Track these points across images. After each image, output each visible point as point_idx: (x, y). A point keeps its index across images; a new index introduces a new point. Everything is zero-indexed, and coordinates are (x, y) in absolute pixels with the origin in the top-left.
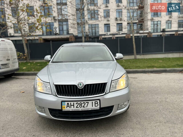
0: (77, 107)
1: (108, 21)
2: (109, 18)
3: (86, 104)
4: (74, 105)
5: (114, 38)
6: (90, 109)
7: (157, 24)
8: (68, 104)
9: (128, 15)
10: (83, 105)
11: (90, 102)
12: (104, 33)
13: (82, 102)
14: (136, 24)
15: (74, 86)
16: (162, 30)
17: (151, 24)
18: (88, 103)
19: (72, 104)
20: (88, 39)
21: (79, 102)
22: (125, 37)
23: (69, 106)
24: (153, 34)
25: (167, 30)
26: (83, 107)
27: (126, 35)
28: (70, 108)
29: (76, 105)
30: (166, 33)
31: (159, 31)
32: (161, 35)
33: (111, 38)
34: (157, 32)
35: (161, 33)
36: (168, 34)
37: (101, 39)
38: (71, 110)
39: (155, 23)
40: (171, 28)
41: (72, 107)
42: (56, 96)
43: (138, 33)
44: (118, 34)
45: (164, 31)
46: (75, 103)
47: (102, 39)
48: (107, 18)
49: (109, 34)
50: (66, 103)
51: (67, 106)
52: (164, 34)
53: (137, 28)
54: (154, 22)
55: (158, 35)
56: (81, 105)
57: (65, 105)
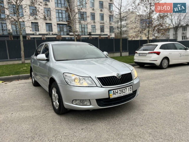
0: (120, 94)
1: (36, 19)
2: (36, 16)
3: (125, 90)
4: (118, 92)
5: (44, 38)
6: (128, 94)
7: (84, 27)
8: (114, 92)
9: (56, 16)
10: (123, 91)
11: (127, 88)
12: (32, 33)
13: (123, 89)
14: (65, 26)
15: (113, 76)
16: (88, 33)
17: (79, 27)
18: (126, 89)
19: (117, 92)
20: (12, 38)
21: (121, 89)
22: (56, 38)
23: (114, 94)
24: (82, 36)
25: (92, 33)
26: (124, 93)
27: (57, 36)
28: (116, 95)
29: (119, 92)
30: (93, 36)
31: (86, 34)
32: (88, 38)
33: (41, 38)
34: (85, 35)
35: (88, 36)
36: (93, 38)
37: (28, 38)
38: (116, 97)
39: (83, 26)
40: (95, 32)
41: (117, 94)
42: (102, 87)
43: (68, 34)
44: (48, 34)
45: (90, 34)
46: (119, 90)
47: (30, 38)
48: (34, 16)
49: (38, 34)
50: (112, 91)
51: (113, 94)
52: (91, 37)
53: (67, 30)
54: (81, 25)
55: (86, 38)
56: (122, 91)
57: (111, 93)
